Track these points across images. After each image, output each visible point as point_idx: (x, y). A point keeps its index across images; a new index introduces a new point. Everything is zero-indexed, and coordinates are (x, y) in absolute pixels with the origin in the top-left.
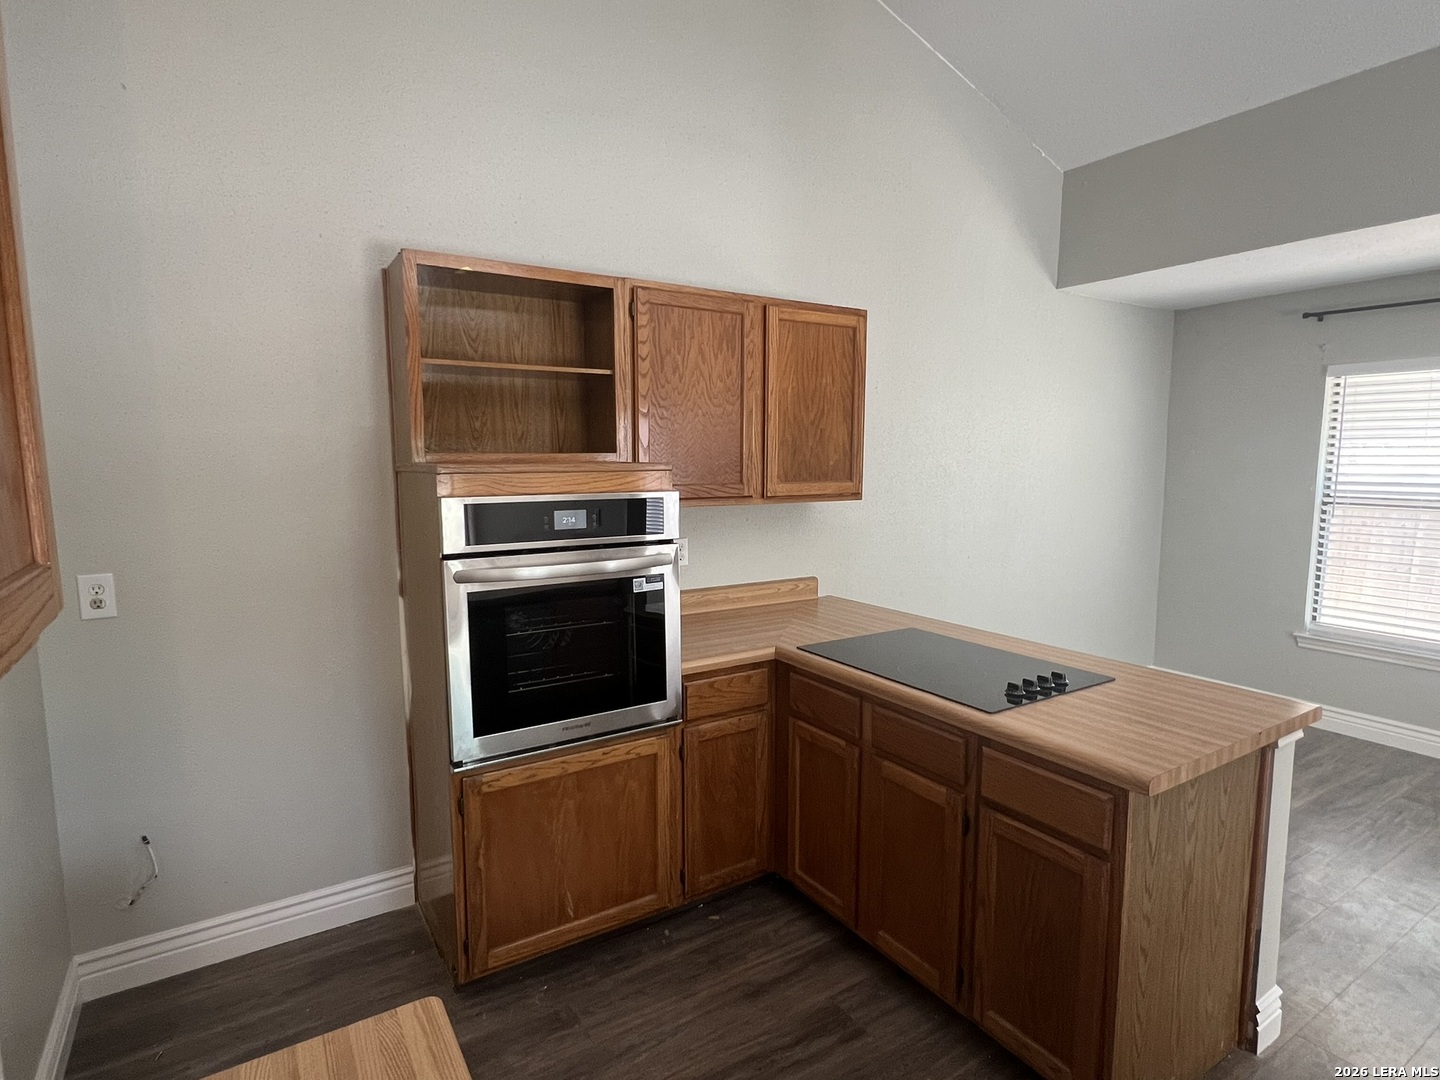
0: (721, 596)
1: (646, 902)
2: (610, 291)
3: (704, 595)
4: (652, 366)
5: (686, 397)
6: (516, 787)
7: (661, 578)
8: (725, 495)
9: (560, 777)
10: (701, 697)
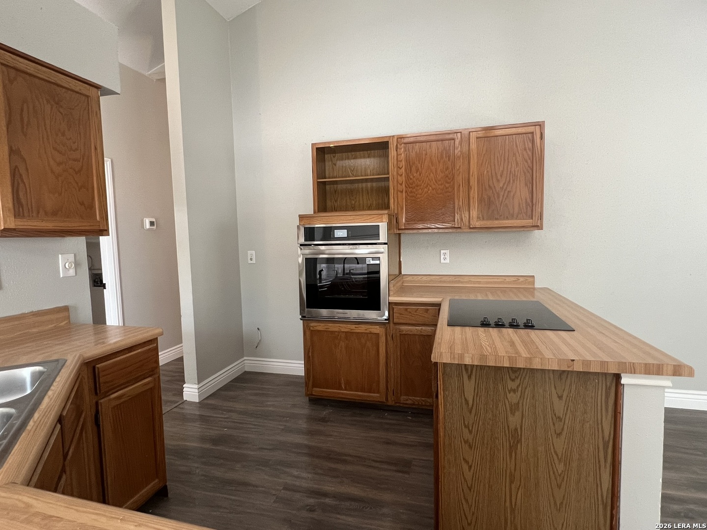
0: (466, 279)
1: (374, 396)
2: (388, 142)
3: (456, 278)
4: (406, 170)
5: (423, 182)
6: (321, 331)
7: (379, 259)
8: (444, 227)
9: (339, 332)
10: (401, 314)
